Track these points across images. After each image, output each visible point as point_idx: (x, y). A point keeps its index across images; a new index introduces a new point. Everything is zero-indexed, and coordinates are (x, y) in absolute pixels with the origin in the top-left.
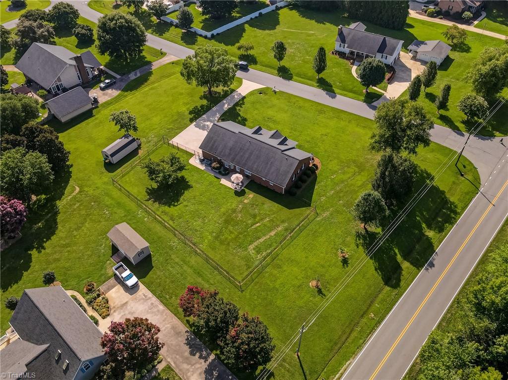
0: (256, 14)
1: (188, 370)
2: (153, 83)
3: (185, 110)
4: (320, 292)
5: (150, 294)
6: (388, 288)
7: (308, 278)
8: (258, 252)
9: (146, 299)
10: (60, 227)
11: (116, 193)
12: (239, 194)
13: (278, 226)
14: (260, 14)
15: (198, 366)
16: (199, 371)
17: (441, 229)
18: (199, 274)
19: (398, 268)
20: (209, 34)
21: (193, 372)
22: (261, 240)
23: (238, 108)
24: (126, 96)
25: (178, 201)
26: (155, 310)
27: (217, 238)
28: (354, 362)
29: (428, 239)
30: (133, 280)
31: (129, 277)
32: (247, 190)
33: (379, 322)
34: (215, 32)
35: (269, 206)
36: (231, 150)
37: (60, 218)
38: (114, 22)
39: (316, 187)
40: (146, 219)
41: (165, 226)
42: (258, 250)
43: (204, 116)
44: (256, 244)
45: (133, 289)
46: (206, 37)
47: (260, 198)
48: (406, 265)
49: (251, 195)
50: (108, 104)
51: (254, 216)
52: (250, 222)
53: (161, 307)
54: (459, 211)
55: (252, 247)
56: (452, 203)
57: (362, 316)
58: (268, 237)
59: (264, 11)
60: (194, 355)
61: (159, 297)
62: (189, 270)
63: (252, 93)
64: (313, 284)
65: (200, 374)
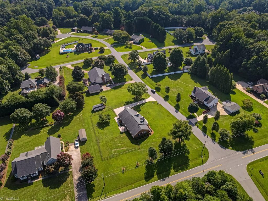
0: (173, 73)
1: (75, 175)
2: (122, 89)
3: (125, 101)
4: (123, 171)
5: (79, 151)
6: (144, 180)
7: (122, 166)
8: (114, 152)
10: (71, 124)
11: (89, 120)
12: (121, 133)
13: (125, 147)
14: (175, 73)
15: (78, 175)
16: (78, 176)
17: (177, 171)
18: (95, 151)
19: (152, 176)
20: (151, 77)
21: (77, 175)
22: (118, 149)
23: (141, 106)
24: (112, 91)
25: (103, 128)
26: (78, 156)
27: (106, 143)
28: (118, 195)
29: (170, 172)
30: (78, 145)
31: (77, 144)
32: (124, 133)
33: (133, 188)
34: (153, 76)
35: (127, 140)
36: (126, 118)
37: (72, 121)
38: (118, 67)
39: (146, 140)
40: (92, 130)
41: (95, 134)
42: (115, 152)
43: (129, 105)
44: (115, 150)
45: (76, 148)
46: (149, 77)
47: (126, 137)
48: (156, 177)
49: (124, 135)
50: (105, 91)
51: (121, 142)
52: (118, 143)
54: (189, 168)
55: (113, 150)
56: (189, 165)
57: (130, 184)
58: (120, 149)
59: (177, 72)
60: (79, 172)
61: (81, 153)
62: (93, 149)
63: (150, 102)
65: (78, 177)
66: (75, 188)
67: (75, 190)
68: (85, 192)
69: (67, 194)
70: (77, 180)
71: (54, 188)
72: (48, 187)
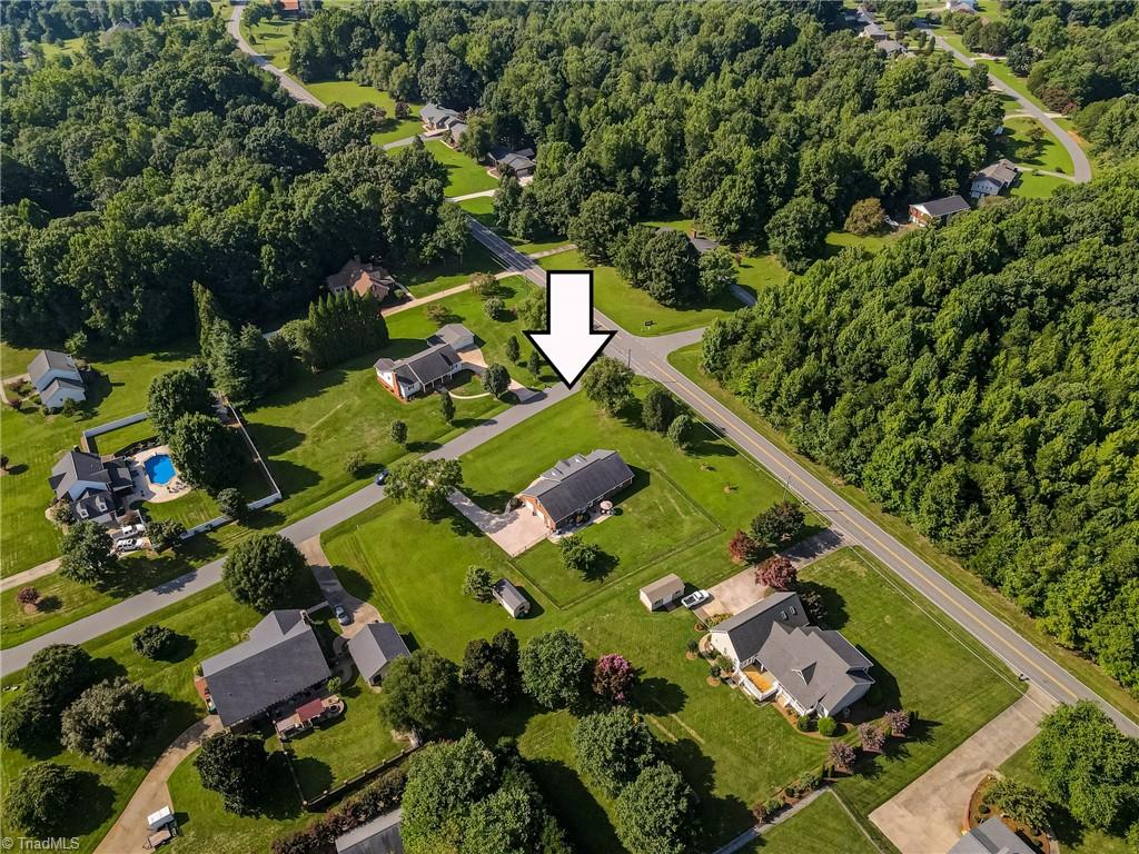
2: (366, 567)
3: (453, 539)
4: (735, 489)
5: (717, 586)
6: (738, 456)
7: (722, 491)
8: (690, 514)
9: (721, 589)
12: (619, 512)
13: (666, 497)
19: (722, 446)
20: (278, 494)
22: (678, 508)
23: (475, 494)
24: (382, 598)
25: (613, 558)
35: (642, 496)
42: (687, 513)
43: (477, 524)
44: (681, 513)
45: (709, 600)
48: (720, 442)
51: (650, 508)
52: (655, 512)
53: (730, 580)
55: (683, 516)
58: (676, 505)
61: (720, 580)
62: (697, 559)
64: (726, 489)
66: (817, 559)
67: (820, 556)
68: (815, 539)
69: (837, 568)
70: (798, 561)
71: (840, 597)
72: (845, 609)
